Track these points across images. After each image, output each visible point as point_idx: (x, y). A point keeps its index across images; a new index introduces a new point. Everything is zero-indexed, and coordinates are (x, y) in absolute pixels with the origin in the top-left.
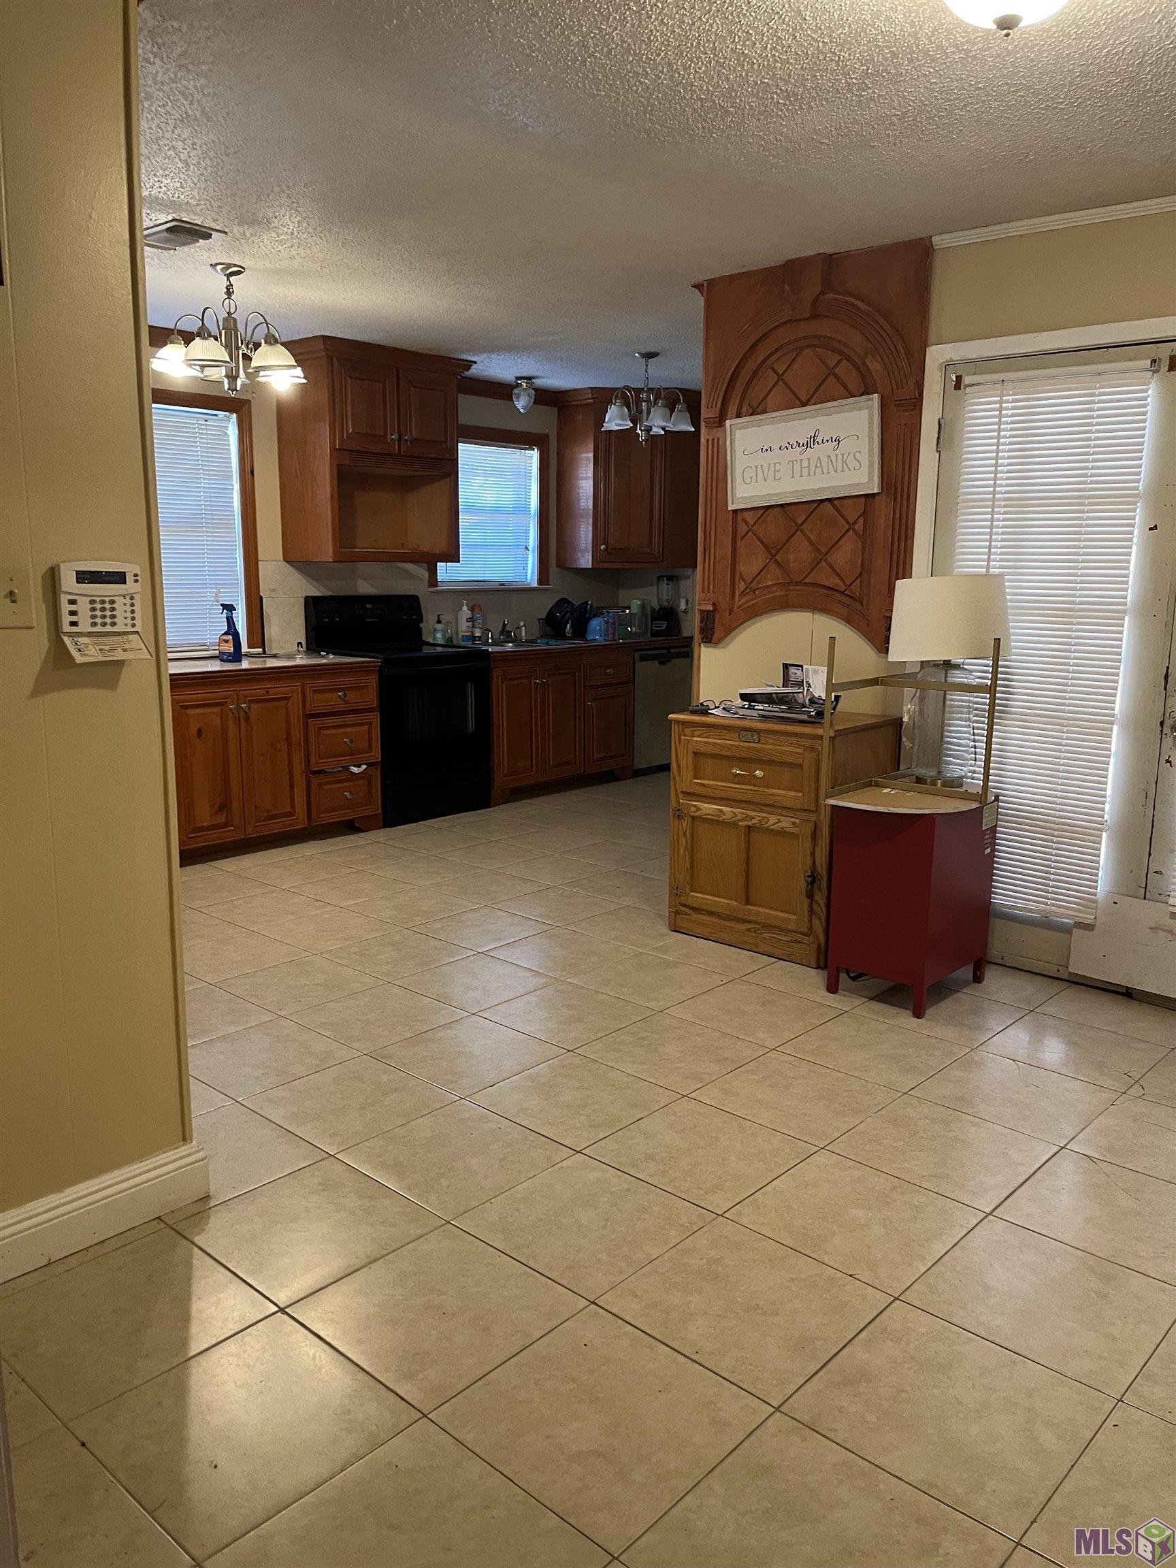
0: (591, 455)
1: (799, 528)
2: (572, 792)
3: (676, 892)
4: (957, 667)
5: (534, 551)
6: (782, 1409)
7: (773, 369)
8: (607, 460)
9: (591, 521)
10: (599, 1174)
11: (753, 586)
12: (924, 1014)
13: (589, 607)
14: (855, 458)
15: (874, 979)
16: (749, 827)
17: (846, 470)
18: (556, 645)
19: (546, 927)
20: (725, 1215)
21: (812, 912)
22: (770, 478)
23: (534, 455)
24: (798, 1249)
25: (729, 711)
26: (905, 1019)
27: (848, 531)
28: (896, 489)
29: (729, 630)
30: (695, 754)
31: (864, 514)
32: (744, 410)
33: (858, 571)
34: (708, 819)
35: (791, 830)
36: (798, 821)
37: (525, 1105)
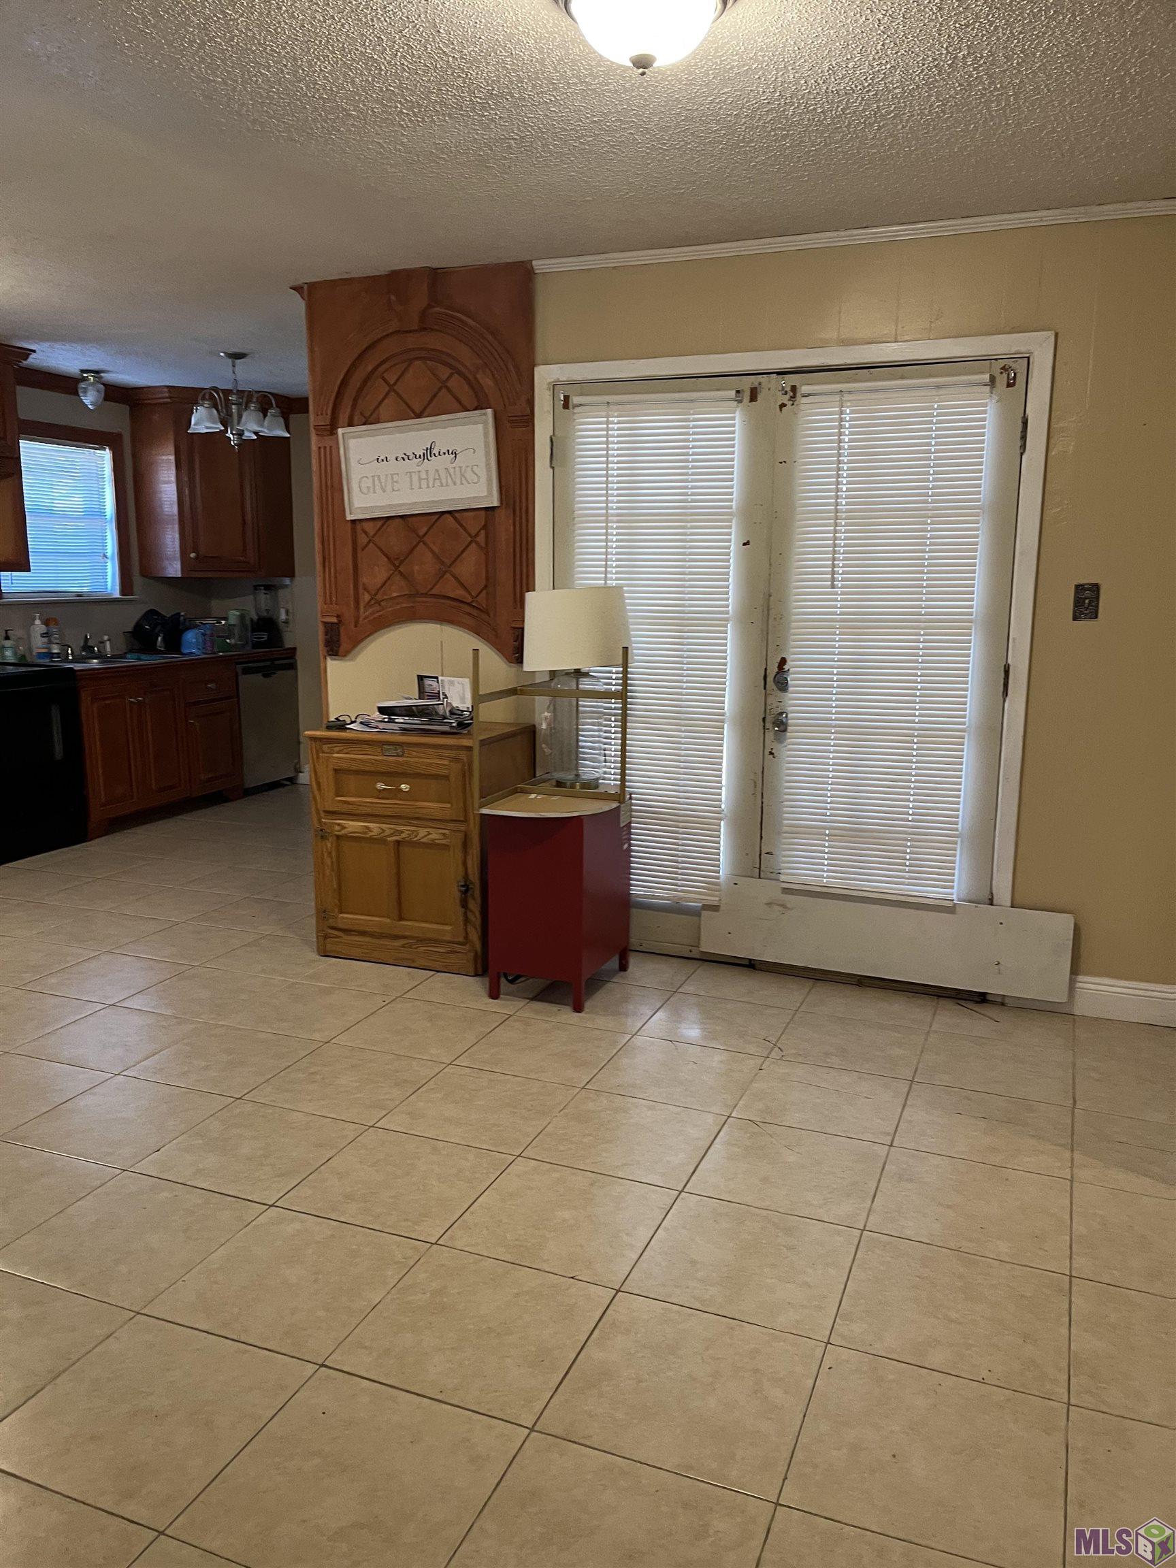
0: (172, 458)
1: (421, 539)
2: (180, 817)
3: (323, 914)
4: (586, 675)
5: (113, 559)
6: (536, 1428)
7: (384, 380)
8: (191, 462)
9: (176, 527)
10: (297, 1226)
11: (379, 597)
12: (583, 1007)
13: (182, 618)
14: (473, 472)
15: (531, 980)
16: (398, 842)
17: (464, 482)
18: (148, 660)
19: (184, 968)
20: (439, 1242)
21: (467, 921)
22: (389, 488)
23: (106, 455)
24: (517, 1262)
25: (367, 725)
26: (566, 1016)
27: (470, 543)
28: (514, 502)
29: (357, 641)
30: (336, 770)
31: (485, 527)
32: (356, 418)
33: (483, 583)
34: (354, 837)
35: (443, 842)
36: (447, 832)
37: (201, 1166)
